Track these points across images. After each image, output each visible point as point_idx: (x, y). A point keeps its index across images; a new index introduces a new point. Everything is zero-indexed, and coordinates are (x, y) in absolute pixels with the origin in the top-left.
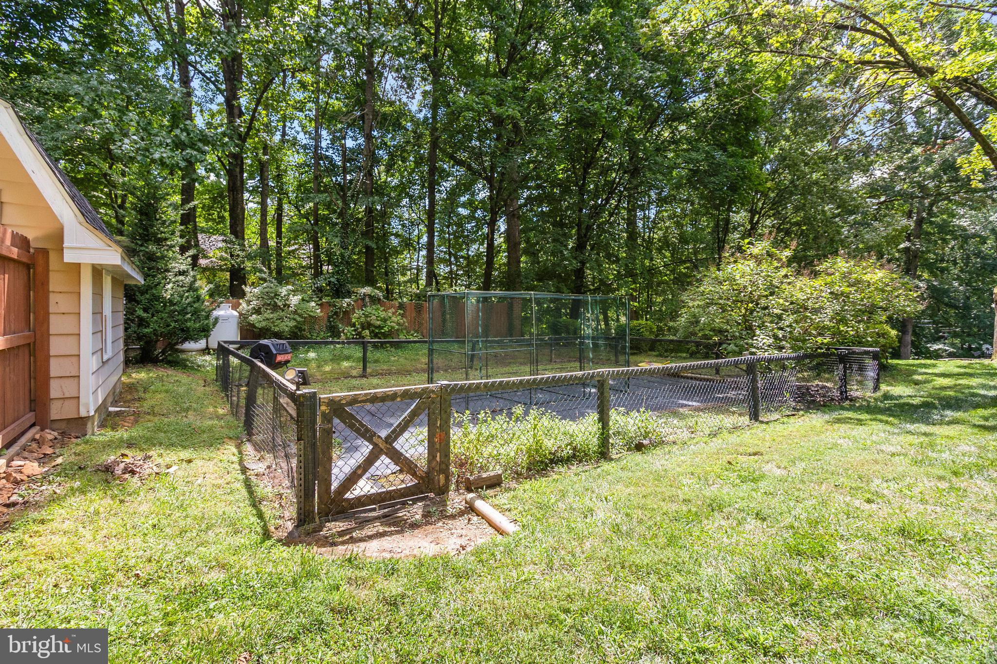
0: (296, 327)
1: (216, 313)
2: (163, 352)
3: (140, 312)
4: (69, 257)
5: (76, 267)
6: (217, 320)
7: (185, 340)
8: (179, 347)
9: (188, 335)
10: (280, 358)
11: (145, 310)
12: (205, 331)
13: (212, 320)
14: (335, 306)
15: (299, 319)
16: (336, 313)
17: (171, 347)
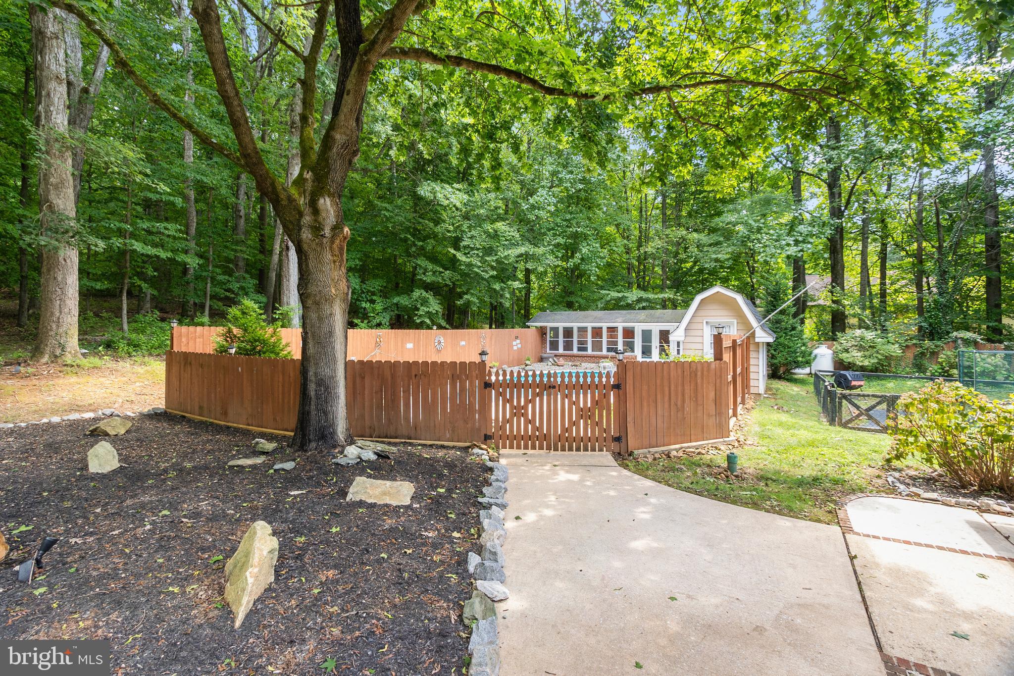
0: (878, 363)
1: (816, 352)
2: (784, 373)
3: (773, 352)
4: (757, 340)
5: (758, 343)
6: (816, 356)
7: (795, 368)
8: (793, 371)
9: (798, 365)
10: (854, 383)
11: (775, 350)
12: (808, 363)
13: (813, 355)
14: (921, 347)
15: (880, 357)
16: (923, 354)
17: (788, 371)
